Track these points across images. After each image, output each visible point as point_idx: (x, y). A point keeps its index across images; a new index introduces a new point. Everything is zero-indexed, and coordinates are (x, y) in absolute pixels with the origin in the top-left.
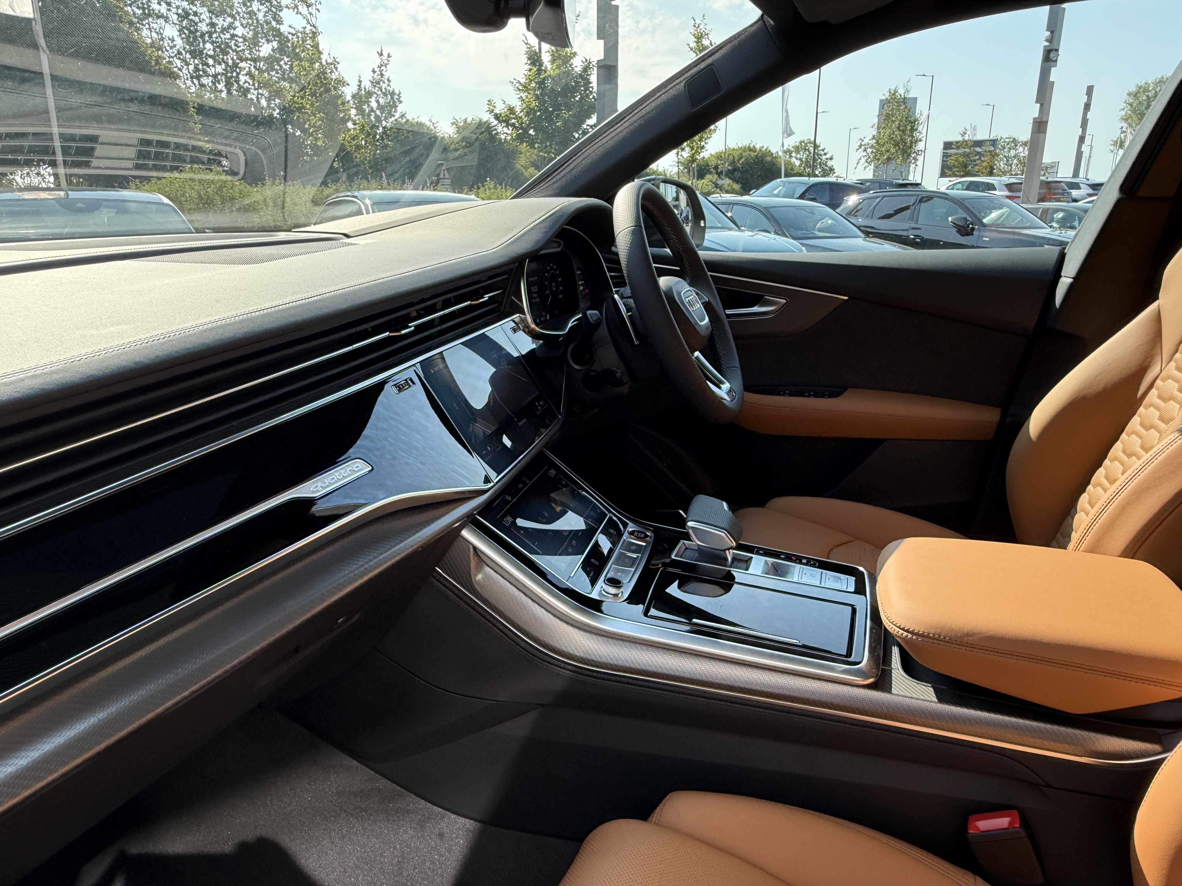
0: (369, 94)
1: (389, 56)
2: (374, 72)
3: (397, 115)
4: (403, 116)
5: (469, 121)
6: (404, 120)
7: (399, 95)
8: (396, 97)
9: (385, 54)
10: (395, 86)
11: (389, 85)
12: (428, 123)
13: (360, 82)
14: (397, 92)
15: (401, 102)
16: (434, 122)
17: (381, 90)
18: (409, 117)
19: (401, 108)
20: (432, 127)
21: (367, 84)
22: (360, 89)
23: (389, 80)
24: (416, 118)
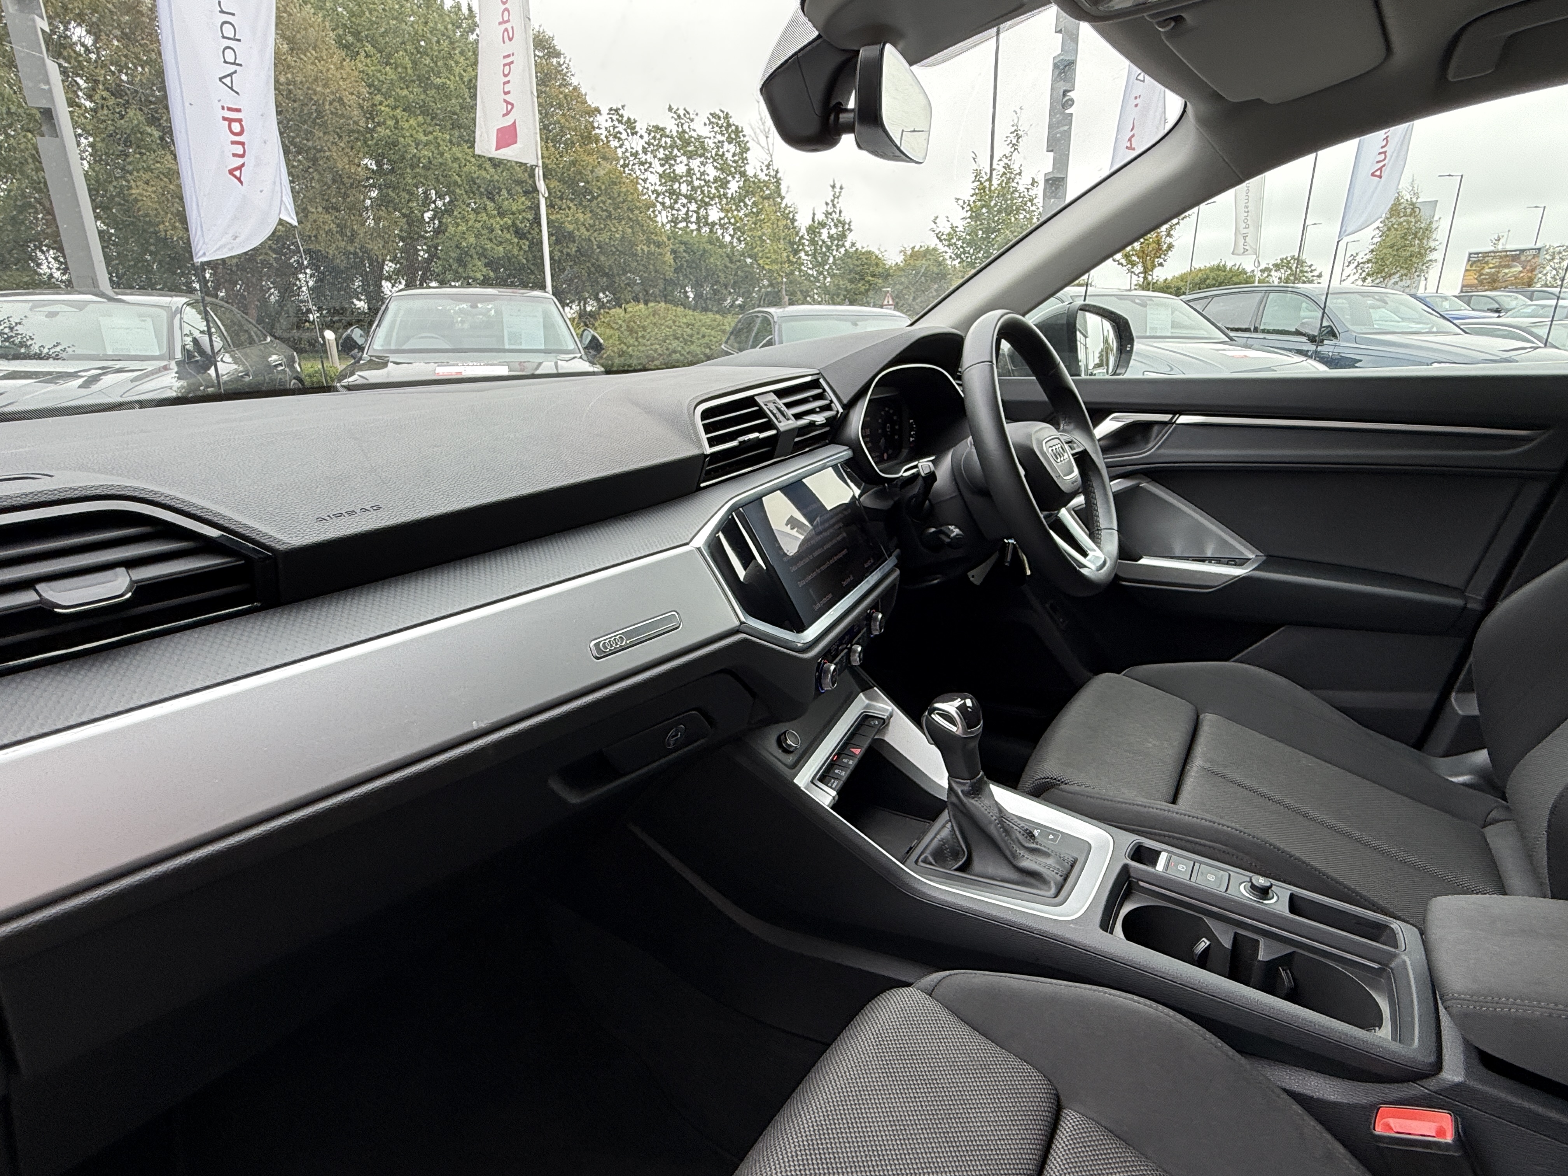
0: (823, 225)
1: (841, 188)
2: (827, 204)
3: (848, 244)
4: (853, 244)
5: (916, 249)
6: (854, 249)
7: (849, 224)
8: (847, 226)
9: (838, 186)
10: (846, 217)
11: (840, 216)
12: (877, 252)
13: (814, 214)
14: (847, 221)
15: (851, 231)
16: (883, 250)
17: (833, 220)
18: (858, 246)
19: (851, 237)
20: (880, 256)
21: (820, 217)
22: (813, 220)
23: (840, 212)
24: (865, 246)
